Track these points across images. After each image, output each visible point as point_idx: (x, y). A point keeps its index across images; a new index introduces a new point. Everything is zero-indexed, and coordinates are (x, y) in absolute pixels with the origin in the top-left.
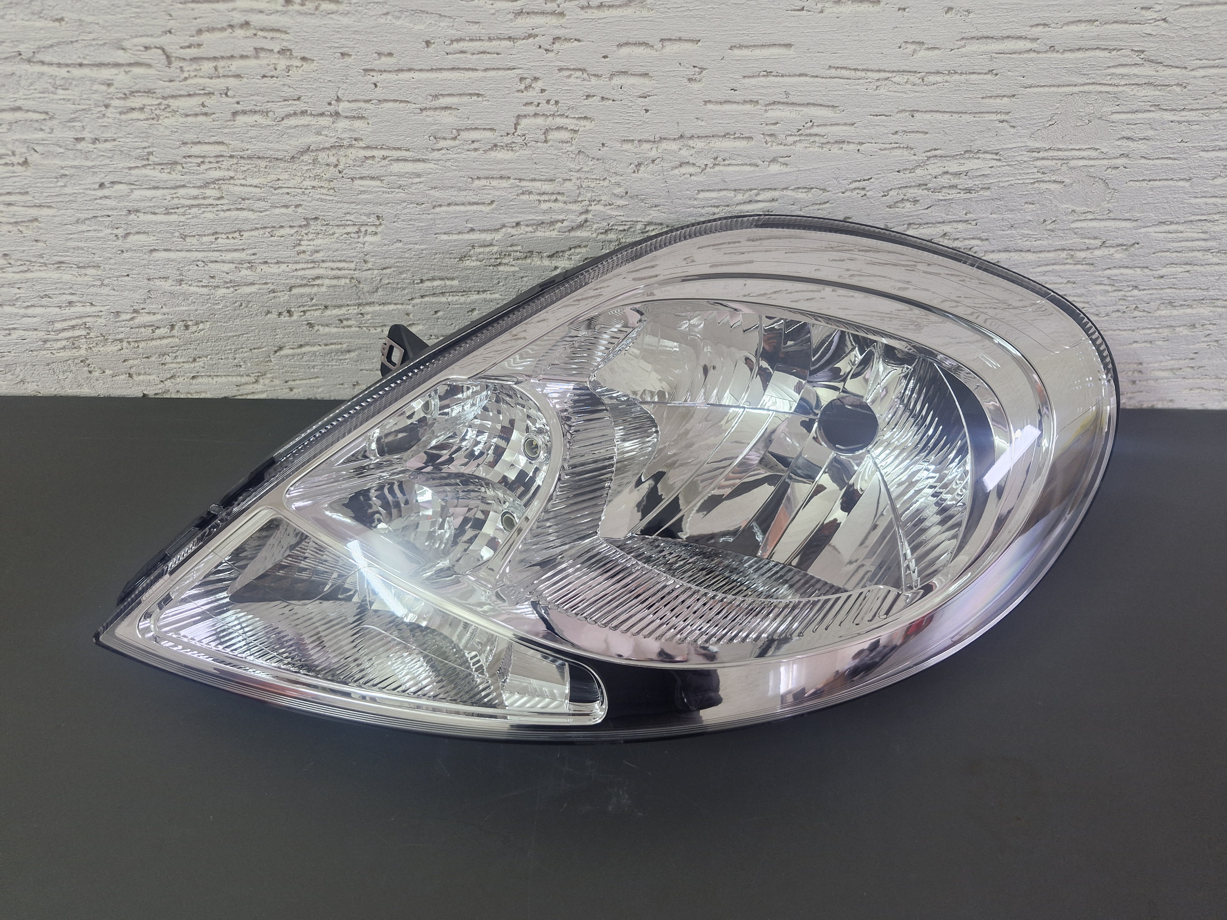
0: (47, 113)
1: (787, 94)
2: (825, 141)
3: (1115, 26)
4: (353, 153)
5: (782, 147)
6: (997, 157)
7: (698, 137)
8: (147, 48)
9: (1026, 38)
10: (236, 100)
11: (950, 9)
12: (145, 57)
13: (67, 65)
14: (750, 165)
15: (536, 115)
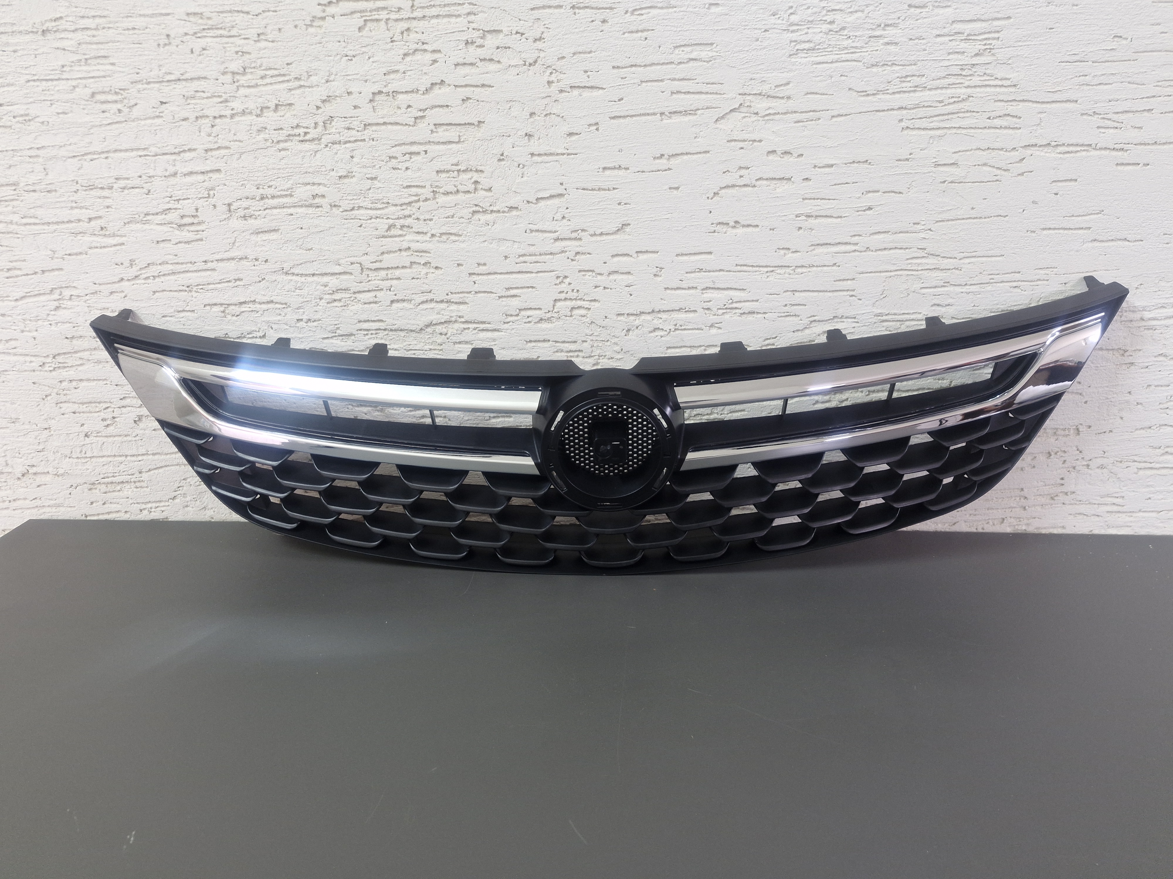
0: (286, 304)
1: (714, 282)
2: (742, 312)
3: (901, 235)
4: (456, 326)
5: (716, 317)
6: (856, 320)
7: (663, 311)
8: (352, 263)
9: (850, 243)
10: (394, 293)
11: (800, 228)
12: (349, 269)
13: (306, 275)
14: (698, 329)
15: (566, 299)
